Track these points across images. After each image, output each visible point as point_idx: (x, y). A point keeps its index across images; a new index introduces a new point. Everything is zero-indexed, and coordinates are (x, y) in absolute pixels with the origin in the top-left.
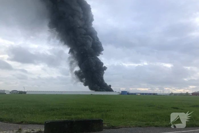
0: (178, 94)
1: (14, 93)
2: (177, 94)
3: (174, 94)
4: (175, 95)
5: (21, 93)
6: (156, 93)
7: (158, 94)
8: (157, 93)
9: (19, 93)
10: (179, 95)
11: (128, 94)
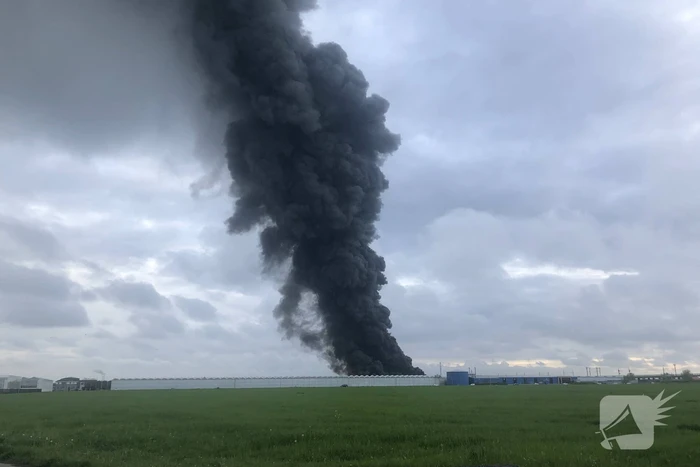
0: (654, 377)
1: (68, 386)
2: (649, 377)
3: (639, 378)
4: (644, 381)
5: (92, 386)
6: (571, 375)
7: (579, 380)
8: (575, 375)
9: (83, 389)
10: (657, 381)
11: (471, 380)
